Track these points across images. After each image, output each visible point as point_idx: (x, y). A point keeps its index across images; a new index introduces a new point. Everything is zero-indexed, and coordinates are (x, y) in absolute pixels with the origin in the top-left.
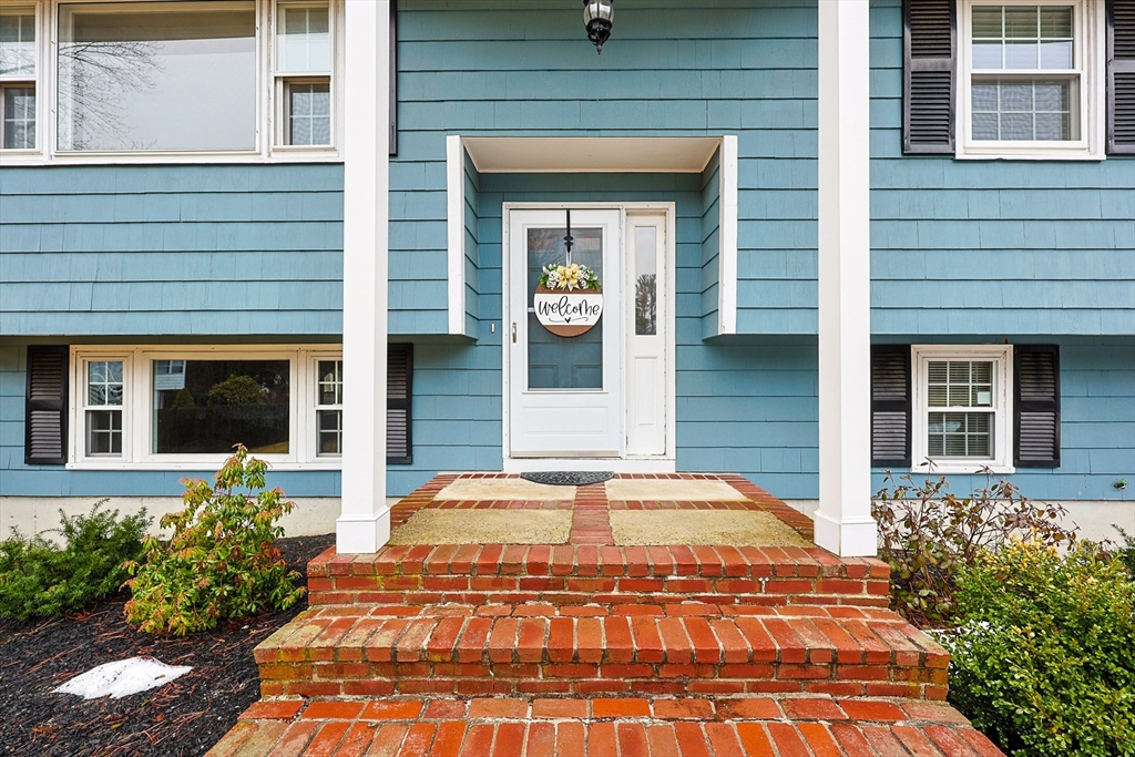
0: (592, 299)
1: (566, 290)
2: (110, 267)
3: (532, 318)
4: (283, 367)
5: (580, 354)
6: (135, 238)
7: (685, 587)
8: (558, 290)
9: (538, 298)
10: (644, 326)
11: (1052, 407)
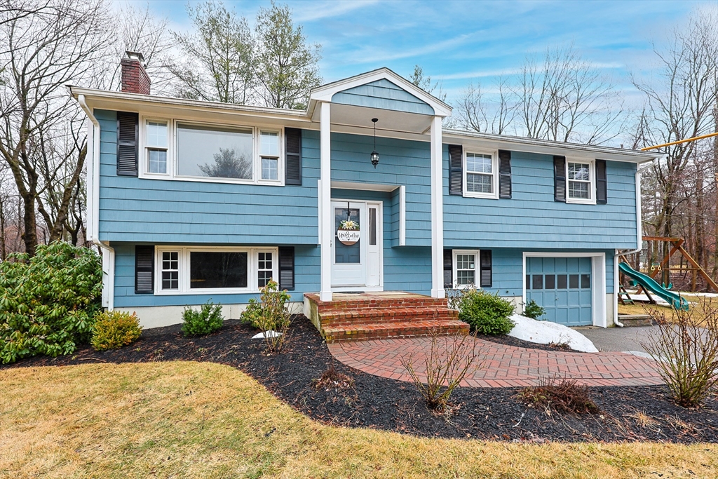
0: (357, 233)
1: (349, 229)
2: (197, 218)
3: (337, 238)
4: (245, 255)
5: (352, 251)
6: (206, 208)
7: (406, 305)
8: (346, 229)
9: (339, 232)
10: (373, 241)
11: (490, 268)
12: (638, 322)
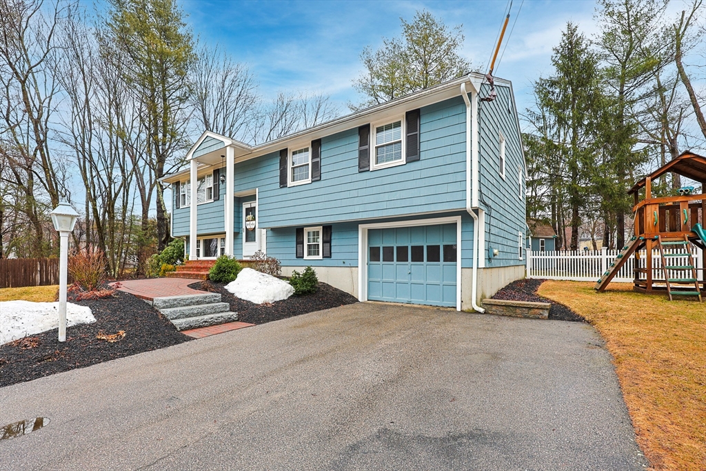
1: (250, 220)
11: (330, 242)
12: (518, 311)
